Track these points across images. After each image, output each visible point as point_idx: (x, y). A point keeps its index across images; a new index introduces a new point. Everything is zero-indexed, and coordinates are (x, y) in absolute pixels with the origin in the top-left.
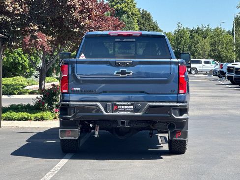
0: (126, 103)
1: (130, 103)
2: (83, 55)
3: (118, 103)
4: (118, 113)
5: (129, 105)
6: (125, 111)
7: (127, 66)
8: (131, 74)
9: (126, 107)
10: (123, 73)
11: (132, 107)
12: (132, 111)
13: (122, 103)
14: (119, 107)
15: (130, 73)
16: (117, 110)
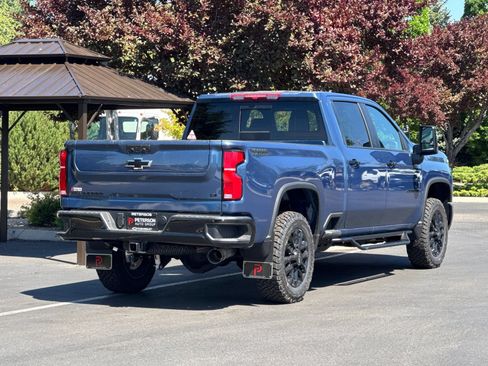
0: (145, 214)
1: (150, 215)
2: (192, 132)
3: (133, 214)
4: (134, 230)
5: (149, 217)
6: (144, 226)
7: (143, 152)
8: (149, 165)
9: (146, 220)
10: (138, 164)
11: (154, 220)
12: (154, 228)
13: (140, 214)
14: (136, 219)
15: (147, 163)
16: (133, 225)
